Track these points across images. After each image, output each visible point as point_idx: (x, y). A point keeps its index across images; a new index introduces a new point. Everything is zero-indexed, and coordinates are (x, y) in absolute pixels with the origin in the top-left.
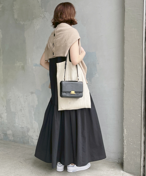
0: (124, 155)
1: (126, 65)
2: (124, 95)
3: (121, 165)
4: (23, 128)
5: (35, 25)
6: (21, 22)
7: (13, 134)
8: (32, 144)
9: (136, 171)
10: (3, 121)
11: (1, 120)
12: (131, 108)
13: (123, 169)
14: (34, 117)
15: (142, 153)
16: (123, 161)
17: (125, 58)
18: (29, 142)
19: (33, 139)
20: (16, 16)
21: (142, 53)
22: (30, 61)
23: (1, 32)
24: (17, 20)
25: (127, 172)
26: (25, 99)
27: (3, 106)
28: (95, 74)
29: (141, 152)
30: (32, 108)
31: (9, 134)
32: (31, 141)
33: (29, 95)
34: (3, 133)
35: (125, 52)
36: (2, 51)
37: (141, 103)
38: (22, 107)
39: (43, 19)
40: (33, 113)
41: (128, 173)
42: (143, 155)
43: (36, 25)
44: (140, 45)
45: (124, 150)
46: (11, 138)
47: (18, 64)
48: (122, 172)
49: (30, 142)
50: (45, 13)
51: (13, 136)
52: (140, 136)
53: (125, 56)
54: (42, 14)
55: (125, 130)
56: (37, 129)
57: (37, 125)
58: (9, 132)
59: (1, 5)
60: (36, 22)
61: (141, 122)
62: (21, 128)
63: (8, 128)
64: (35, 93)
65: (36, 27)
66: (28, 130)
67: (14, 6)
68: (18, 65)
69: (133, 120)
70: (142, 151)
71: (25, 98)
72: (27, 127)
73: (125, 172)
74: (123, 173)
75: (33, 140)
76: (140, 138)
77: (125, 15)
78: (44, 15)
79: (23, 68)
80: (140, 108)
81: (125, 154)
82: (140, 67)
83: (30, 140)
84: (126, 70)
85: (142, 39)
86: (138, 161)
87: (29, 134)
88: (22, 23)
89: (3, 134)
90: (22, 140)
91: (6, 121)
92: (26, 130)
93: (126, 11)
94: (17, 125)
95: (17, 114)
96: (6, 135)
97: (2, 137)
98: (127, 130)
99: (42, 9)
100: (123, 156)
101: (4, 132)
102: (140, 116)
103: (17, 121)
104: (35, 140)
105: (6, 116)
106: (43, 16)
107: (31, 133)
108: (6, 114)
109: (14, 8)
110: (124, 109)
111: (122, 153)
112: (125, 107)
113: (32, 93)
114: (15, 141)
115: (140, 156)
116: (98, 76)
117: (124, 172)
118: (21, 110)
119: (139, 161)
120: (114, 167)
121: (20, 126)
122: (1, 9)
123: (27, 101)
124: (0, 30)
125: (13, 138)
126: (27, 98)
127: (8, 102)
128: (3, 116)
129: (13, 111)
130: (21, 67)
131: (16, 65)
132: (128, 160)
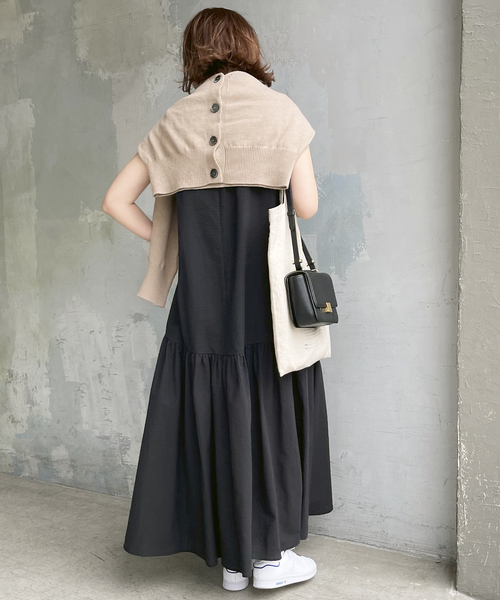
0: (461, 535)
1: (468, 220)
2: (458, 323)
3: (449, 568)
4: (107, 438)
5: (150, 82)
6: (100, 73)
7: (72, 460)
10: (38, 416)
11: (31, 410)
12: (485, 370)
13: (455, 584)
16: (457, 554)
17: (464, 196)
18: (127, 487)
20: (82, 53)
23: (31, 106)
24: (85, 63)
25: (468, 594)
26: (114, 340)
27: (39, 363)
28: (358, 251)
30: (139, 371)
31: (57, 461)
33: (128, 325)
34: (37, 457)
35: (463, 175)
36: (33, 173)
38: (103, 366)
39: (175, 60)
40: (142, 386)
41: (473, 596)
43: (153, 81)
45: (460, 518)
46: (66, 474)
47: (89, 216)
48: (452, 592)
51: (73, 466)
53: (463, 188)
55: (463, 446)
58: (59, 453)
59: (33, 14)
60: (151, 73)
62: (99, 437)
63: (55, 438)
64: (148, 317)
65: (153, 89)
66: (125, 447)
67: (75, 18)
68: (89, 221)
69: (491, 413)
71: (114, 334)
72: (119, 435)
73: (464, 593)
74: (456, 596)
77: (465, 44)
79: (108, 231)
81: (463, 530)
84: (465, 238)
87: (129, 459)
88: (103, 75)
89: (37, 461)
90: (102, 480)
91: (49, 415)
92: (117, 446)
93: (466, 30)
94: (86, 427)
95: (85, 391)
96: (46, 462)
97: (35, 469)
98: (469, 448)
99: (175, 25)
100: (457, 540)
101: (39, 454)
103: (85, 413)
105: (49, 396)
106: (177, 51)
107: (133, 457)
108: (47, 392)
109: (75, 23)
110: (461, 374)
111: (453, 528)
112: (461, 367)
113: (138, 318)
114: (76, 485)
116: (367, 258)
117: (459, 594)
118: (100, 376)
120: (423, 578)
121: (97, 433)
122: (30, 28)
123: (119, 344)
124: (29, 101)
125: (70, 475)
126: (120, 333)
127: (56, 347)
128: (37, 397)
129: (72, 380)
130: (98, 228)
131: (81, 219)
132: (473, 551)
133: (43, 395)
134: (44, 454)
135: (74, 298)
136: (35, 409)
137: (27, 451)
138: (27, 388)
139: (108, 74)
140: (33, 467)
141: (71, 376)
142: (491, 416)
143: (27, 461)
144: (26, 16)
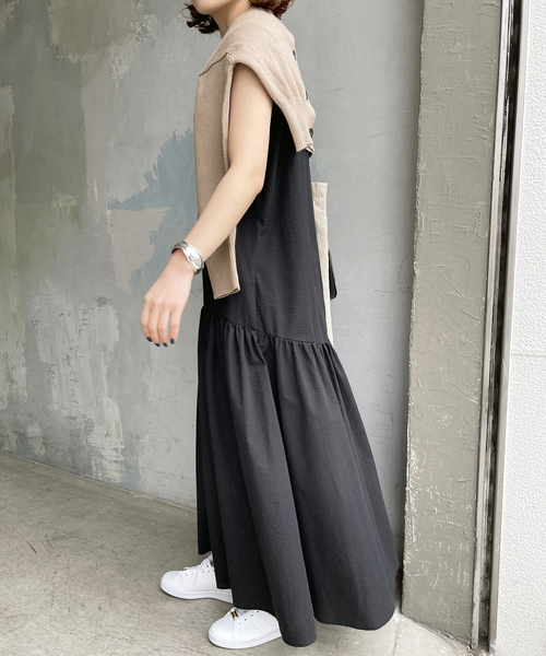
0: (408, 553)
1: (425, 193)
4: (74, 418)
5: (114, 64)
6: (71, 56)
7: (45, 438)
8: (100, 475)
9: (452, 617)
10: (16, 394)
11: (10, 388)
12: (441, 368)
13: (401, 607)
14: (106, 385)
15: (479, 549)
16: (403, 574)
17: (422, 166)
18: (91, 468)
19: (102, 457)
20: (55, 37)
21: (491, 146)
22: (96, 190)
23: (11, 94)
24: (57, 48)
25: (415, 620)
26: (81, 323)
27: (17, 343)
29: (475, 548)
30: (102, 354)
31: (32, 438)
32: (96, 465)
33: (93, 309)
34: (15, 432)
35: (422, 142)
36: (13, 160)
37: (479, 350)
38: (71, 349)
39: (138, 40)
40: (104, 369)
41: (421, 622)
42: (484, 556)
43: (117, 62)
44: (485, 110)
45: (408, 533)
46: (39, 451)
47: (60, 201)
48: (397, 616)
49: (94, 468)
50: (146, 17)
51: (44, 443)
52: (472, 484)
53: (421, 157)
54: (137, 23)
55: (413, 453)
56: (117, 426)
57: (117, 412)
58: (34, 430)
59: (14, 3)
60: (115, 55)
61: (477, 426)
62: (67, 418)
63: (30, 415)
64: (110, 301)
65: (117, 71)
66: (89, 429)
67: (49, 4)
68: (61, 206)
69: (446, 417)
70: (479, 542)
71: (80, 317)
72: (84, 416)
73: (410, 618)
74: (400, 623)
75: (105, 463)
76: (473, 490)
78: (141, 25)
79: (76, 214)
80: (475, 371)
81: (411, 547)
82: (483, 203)
83: (93, 463)
84: (422, 215)
85: (494, 84)
86: (462, 581)
87: (91, 440)
88: (73, 59)
89: (16, 437)
90: (70, 459)
91: (26, 394)
92: (82, 427)
94: (56, 407)
95: (55, 372)
96: (23, 438)
97: (14, 444)
98: (420, 455)
99: (137, 3)
100: (403, 557)
101: (17, 429)
102: (475, 400)
103: (55, 394)
104: (110, 462)
105: (26, 375)
106: (139, 29)
107: (96, 439)
108: (23, 371)
109: (49, 8)
110: (413, 372)
112: (413, 363)
113: (102, 301)
114: (48, 462)
115: (469, 560)
117: (404, 619)
118: (68, 357)
119: (466, 582)
121: (65, 413)
122: (12, 17)
123: (85, 327)
124: (10, 87)
125: (43, 452)
126: (86, 317)
127: (31, 328)
128: (15, 376)
129: (44, 360)
130: (68, 212)
131: (54, 204)
132: (421, 572)
133: (21, 373)
134: (22, 431)
135: (47, 281)
136: (14, 386)
137: (7, 426)
138: (7, 367)
139: (77, 57)
140: (12, 442)
141: (44, 357)
142: (446, 421)
143: (8, 436)
144: (9, 5)
